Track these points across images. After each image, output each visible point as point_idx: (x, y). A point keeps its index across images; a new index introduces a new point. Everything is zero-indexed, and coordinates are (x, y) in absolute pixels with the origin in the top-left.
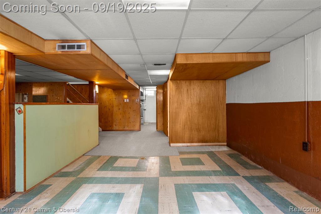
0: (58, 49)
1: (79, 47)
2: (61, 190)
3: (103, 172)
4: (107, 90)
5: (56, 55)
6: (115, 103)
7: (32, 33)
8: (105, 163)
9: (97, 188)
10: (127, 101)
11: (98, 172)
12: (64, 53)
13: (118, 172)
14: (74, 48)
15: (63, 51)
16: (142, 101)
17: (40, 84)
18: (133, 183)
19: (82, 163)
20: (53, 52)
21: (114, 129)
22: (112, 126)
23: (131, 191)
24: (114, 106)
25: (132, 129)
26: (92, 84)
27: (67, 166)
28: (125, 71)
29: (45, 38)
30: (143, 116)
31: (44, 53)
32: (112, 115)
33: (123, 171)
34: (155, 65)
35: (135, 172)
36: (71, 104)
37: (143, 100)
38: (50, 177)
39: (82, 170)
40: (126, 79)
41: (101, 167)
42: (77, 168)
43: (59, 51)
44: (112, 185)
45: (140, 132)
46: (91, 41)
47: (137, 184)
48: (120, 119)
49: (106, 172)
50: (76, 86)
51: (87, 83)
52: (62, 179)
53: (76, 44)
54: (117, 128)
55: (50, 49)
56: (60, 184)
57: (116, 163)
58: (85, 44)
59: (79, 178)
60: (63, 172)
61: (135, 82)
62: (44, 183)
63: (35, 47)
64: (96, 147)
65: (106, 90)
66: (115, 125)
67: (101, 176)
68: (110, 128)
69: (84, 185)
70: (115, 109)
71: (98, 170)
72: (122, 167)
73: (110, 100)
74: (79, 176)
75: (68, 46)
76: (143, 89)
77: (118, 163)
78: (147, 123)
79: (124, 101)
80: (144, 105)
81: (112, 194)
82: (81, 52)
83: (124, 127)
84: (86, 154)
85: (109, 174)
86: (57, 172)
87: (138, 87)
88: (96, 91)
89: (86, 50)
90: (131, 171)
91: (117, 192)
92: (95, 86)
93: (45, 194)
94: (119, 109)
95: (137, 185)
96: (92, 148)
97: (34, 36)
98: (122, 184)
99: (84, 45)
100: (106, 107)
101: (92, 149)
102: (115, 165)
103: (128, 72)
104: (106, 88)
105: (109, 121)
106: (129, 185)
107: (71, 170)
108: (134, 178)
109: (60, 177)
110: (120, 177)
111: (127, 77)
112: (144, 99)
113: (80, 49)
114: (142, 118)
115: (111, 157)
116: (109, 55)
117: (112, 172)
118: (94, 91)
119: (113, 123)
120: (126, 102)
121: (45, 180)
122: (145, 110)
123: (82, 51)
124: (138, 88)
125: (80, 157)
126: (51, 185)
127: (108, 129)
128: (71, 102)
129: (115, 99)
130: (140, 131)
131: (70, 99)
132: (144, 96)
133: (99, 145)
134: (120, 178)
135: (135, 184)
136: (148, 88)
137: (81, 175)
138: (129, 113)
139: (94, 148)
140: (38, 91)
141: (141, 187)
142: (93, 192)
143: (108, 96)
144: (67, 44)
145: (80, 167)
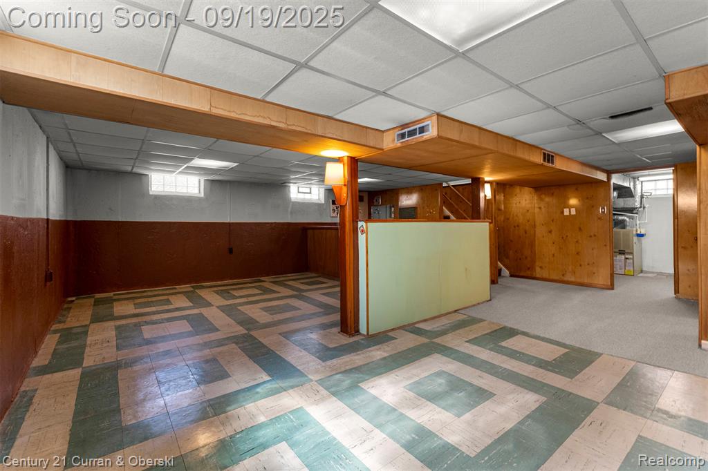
0: (398, 140)
1: (422, 130)
2: (405, 349)
3: (475, 347)
4: (520, 191)
5: (396, 149)
6: (540, 218)
7: (367, 128)
8: (487, 334)
9: (452, 367)
10: (570, 211)
11: (467, 344)
12: (404, 145)
13: (504, 357)
14: (415, 134)
15: (402, 142)
16: (631, 210)
17: (409, 190)
18: (522, 387)
19: (448, 322)
20: (392, 146)
21: (538, 276)
22: (531, 268)
23: (510, 397)
24: (537, 224)
25: (586, 281)
26: (477, 183)
27: (425, 321)
28: (541, 146)
29: (383, 130)
30: (632, 253)
31: (382, 149)
32: (532, 245)
33: (513, 358)
34: (612, 117)
35: (541, 370)
36: (453, 221)
37: (635, 208)
38: (399, 328)
39: (443, 333)
40: (546, 164)
41: (476, 338)
42: (437, 327)
43: (398, 144)
44: (478, 372)
45: (611, 291)
46: (438, 115)
47: (530, 390)
48: (554, 255)
49: (479, 348)
50: (461, 188)
51: (469, 181)
52: (412, 335)
53: (418, 126)
54: (545, 274)
55: (390, 142)
56: (407, 341)
57: (508, 340)
58: (428, 122)
59: (433, 342)
60: (416, 327)
61: (584, 164)
62: (390, 334)
63: (372, 145)
64: (483, 303)
65: (517, 189)
66: (541, 267)
67: (467, 352)
68: (528, 273)
69: (437, 356)
70: (540, 231)
71: (467, 342)
72: (517, 352)
73: (528, 211)
74: (434, 340)
75: (408, 132)
76: (634, 178)
77: (512, 343)
78: (653, 273)
79: (563, 212)
80: (638, 222)
81: (471, 385)
82: (425, 137)
83: (563, 275)
84: (460, 312)
85: (484, 354)
86: (409, 325)
87: (602, 176)
88: (485, 196)
89: (432, 132)
90: (533, 365)
91: (483, 387)
92: (484, 185)
93: (385, 347)
94: (550, 232)
95: (530, 392)
96: (474, 303)
97: (370, 131)
98: (501, 378)
99: (428, 125)
100: (518, 226)
101: (474, 305)
102: (503, 344)
103: (549, 148)
104: (518, 187)
105: (526, 258)
106: (513, 386)
107: (428, 328)
108: (532, 379)
109: (411, 332)
110: (502, 365)
111: (548, 157)
112: (637, 205)
113: (423, 133)
114: (631, 257)
115: (504, 328)
116: (484, 127)
117: (492, 352)
118: (482, 195)
119: (533, 262)
120: (567, 216)
121: (393, 330)
122: (642, 235)
123: (427, 135)
124: (605, 180)
125: (450, 313)
126: (396, 339)
127: (522, 274)
128: (452, 217)
129: (540, 208)
130: (613, 289)
131: (452, 212)
132: (638, 199)
133: (490, 300)
134: (501, 367)
135: (527, 389)
136: (649, 175)
137: (438, 340)
138: (577, 242)
139: (479, 304)
140: (408, 200)
141: (538, 401)
142: (444, 369)
143: (524, 202)
144: (406, 130)
145: (443, 327)
